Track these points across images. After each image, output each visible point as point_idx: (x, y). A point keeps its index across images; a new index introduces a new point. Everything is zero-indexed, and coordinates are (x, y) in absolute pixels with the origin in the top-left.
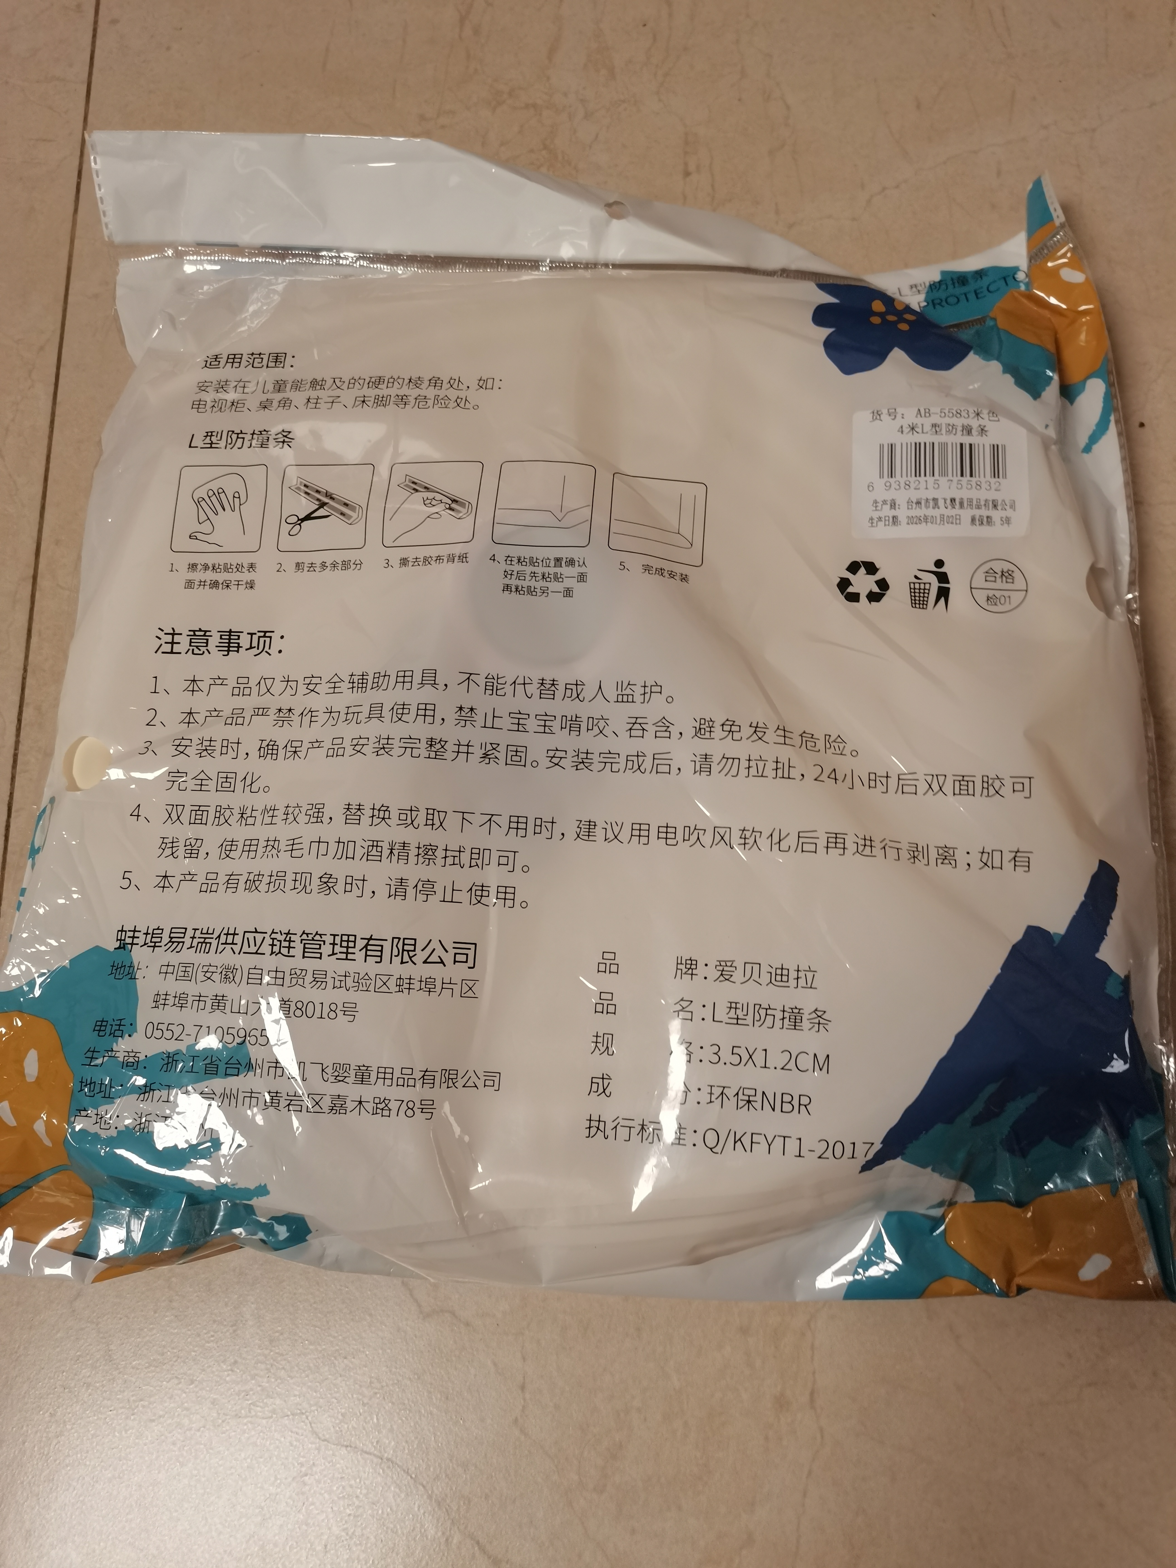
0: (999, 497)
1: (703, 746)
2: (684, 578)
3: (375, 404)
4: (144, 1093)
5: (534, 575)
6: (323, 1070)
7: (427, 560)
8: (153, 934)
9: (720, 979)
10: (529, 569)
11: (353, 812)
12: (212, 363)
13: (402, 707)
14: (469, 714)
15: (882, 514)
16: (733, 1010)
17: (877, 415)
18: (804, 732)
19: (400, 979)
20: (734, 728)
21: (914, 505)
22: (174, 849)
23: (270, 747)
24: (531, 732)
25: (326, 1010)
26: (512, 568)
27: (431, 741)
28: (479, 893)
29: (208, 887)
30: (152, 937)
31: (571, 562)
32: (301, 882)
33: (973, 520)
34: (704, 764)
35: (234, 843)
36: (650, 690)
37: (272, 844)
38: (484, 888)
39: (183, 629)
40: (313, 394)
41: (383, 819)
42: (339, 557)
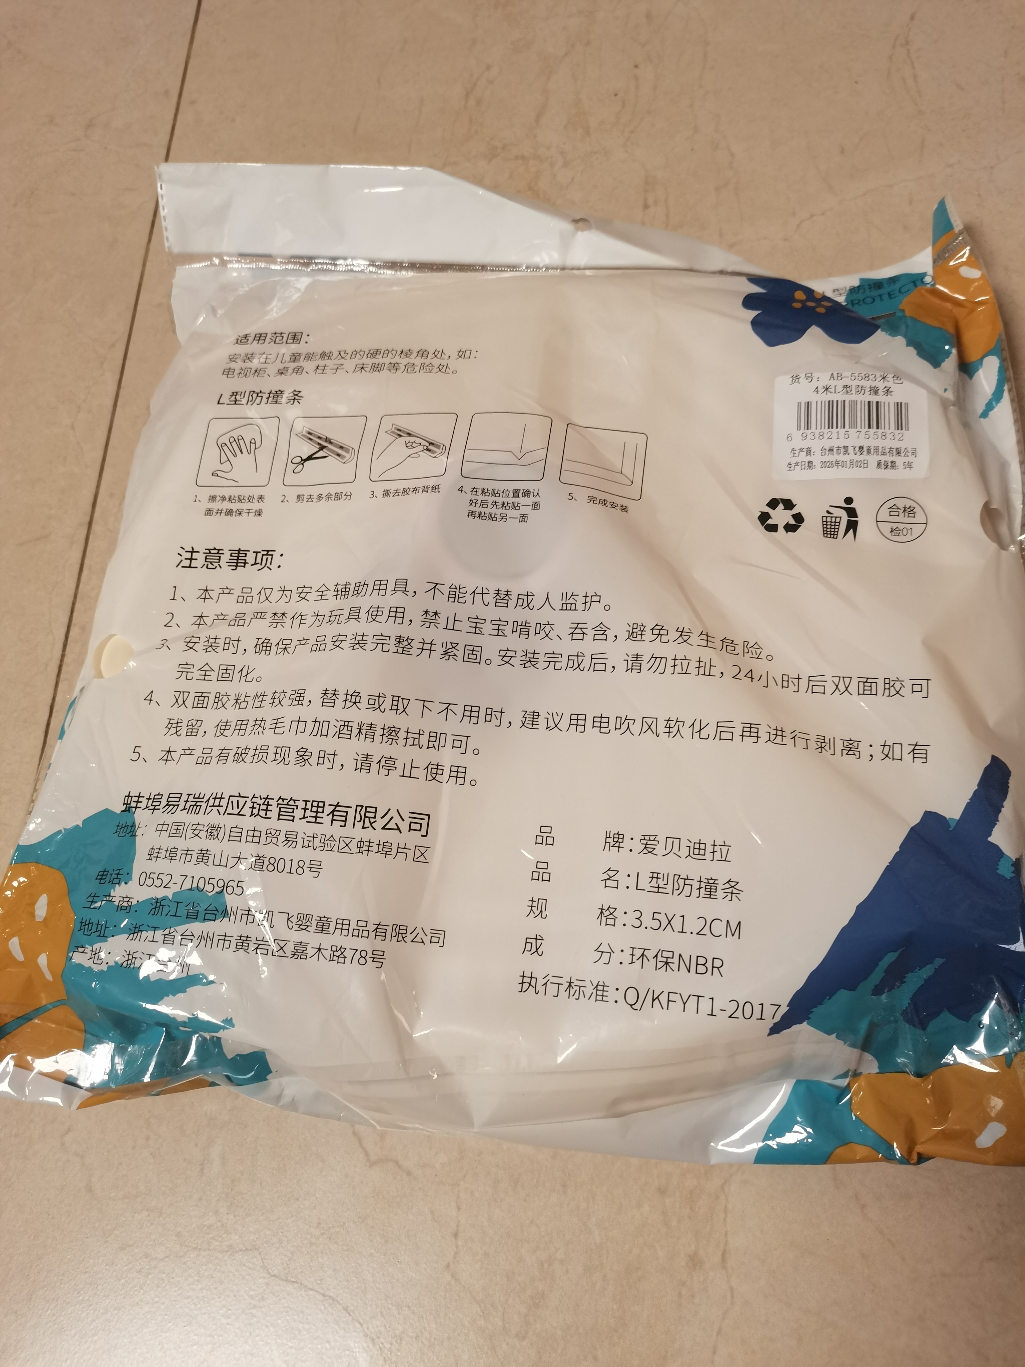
0: (902, 445)
1: (634, 647)
2: (624, 509)
3: (372, 370)
4: (134, 933)
5: (495, 504)
6: (288, 919)
7: (405, 491)
8: (154, 799)
9: (643, 852)
10: (491, 499)
11: (329, 697)
12: (242, 341)
13: (376, 609)
14: (433, 618)
15: (799, 460)
16: (655, 880)
17: (796, 378)
18: (725, 638)
19: (361, 841)
20: (662, 632)
21: (827, 453)
22: (178, 729)
23: (265, 645)
24: (487, 634)
25: (295, 866)
26: (476, 497)
27: (400, 639)
28: (434, 771)
29: (204, 761)
30: (153, 802)
31: (527, 493)
32: (281, 755)
33: (879, 464)
34: (635, 663)
35: (228, 724)
36: (590, 600)
37: (259, 723)
38: (439, 767)
39: (201, 548)
40: (322, 363)
41: (355, 703)
42: (333, 490)
